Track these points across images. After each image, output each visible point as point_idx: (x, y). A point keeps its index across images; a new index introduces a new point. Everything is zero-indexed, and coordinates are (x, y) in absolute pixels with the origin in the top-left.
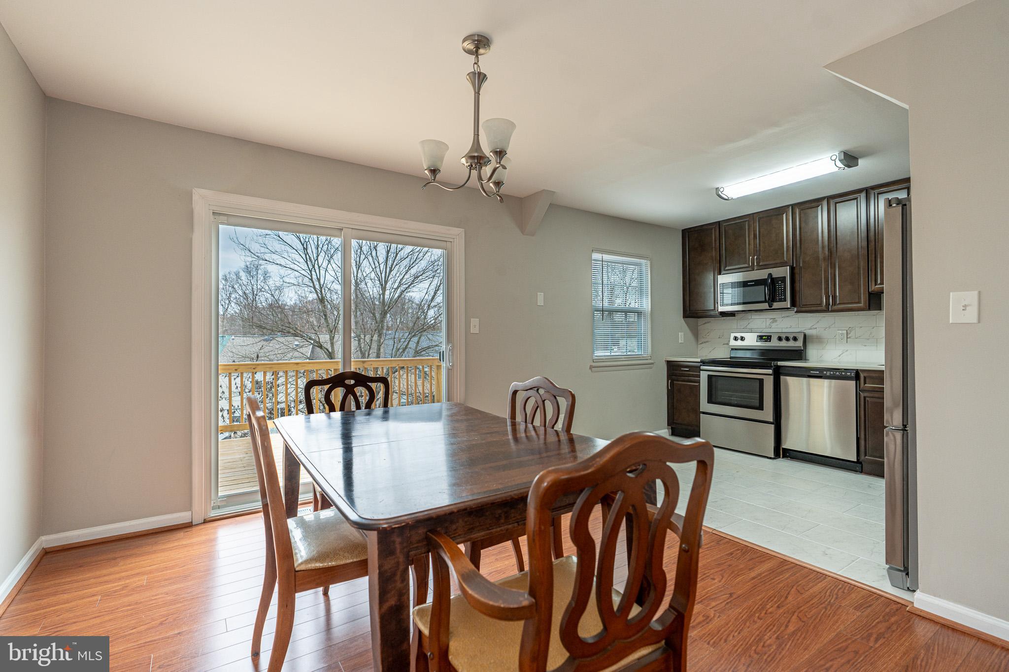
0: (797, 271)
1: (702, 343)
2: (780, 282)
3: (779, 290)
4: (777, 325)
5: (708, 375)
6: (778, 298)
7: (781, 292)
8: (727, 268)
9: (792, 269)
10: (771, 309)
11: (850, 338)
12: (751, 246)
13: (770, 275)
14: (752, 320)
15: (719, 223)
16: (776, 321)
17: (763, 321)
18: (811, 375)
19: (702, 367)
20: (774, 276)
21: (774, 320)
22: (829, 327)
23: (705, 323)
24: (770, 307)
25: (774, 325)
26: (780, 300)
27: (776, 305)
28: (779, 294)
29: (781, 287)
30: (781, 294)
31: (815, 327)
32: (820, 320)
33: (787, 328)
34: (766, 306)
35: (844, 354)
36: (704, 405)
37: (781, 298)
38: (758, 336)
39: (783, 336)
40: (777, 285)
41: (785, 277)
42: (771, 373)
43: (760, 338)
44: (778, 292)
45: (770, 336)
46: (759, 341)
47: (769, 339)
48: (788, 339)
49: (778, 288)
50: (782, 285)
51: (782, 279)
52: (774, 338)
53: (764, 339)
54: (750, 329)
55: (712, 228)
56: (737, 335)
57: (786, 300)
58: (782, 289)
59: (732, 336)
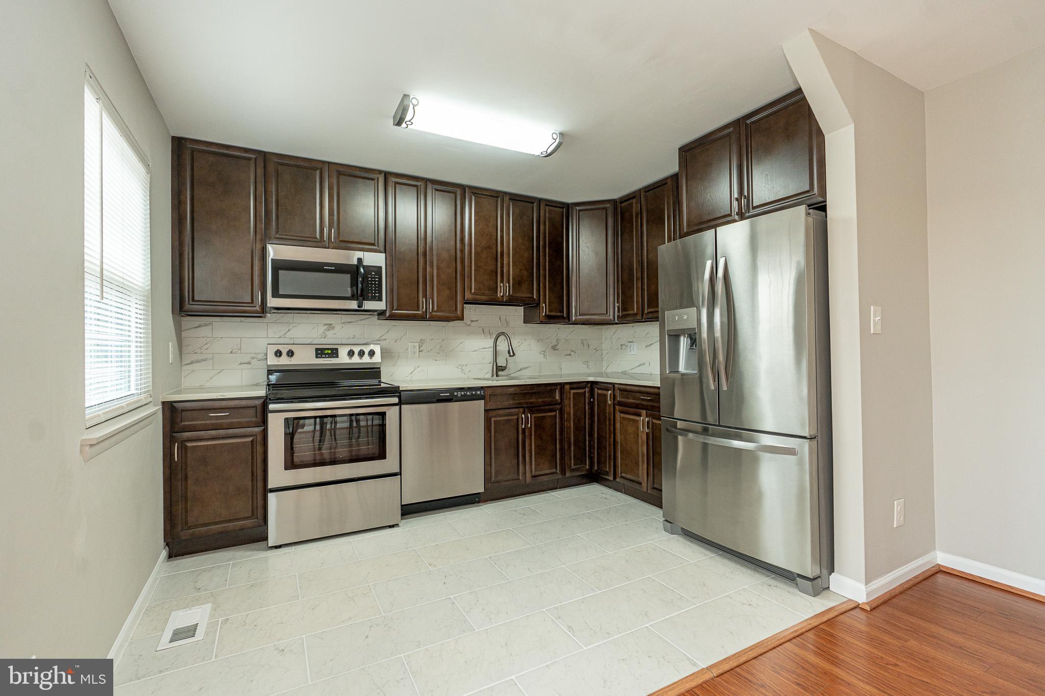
0: (390, 261)
1: (192, 363)
2: (373, 273)
3: (372, 284)
4: (335, 334)
5: (285, 418)
6: (370, 295)
7: (376, 287)
8: (280, 235)
9: (388, 258)
10: (360, 311)
11: (422, 351)
12: (324, 211)
13: (360, 260)
14: (294, 325)
16: (333, 328)
17: (314, 328)
18: (441, 398)
19: (272, 407)
20: (365, 263)
21: (330, 327)
22: (401, 338)
23: (199, 326)
24: (359, 307)
25: (330, 334)
26: (374, 299)
28: (372, 290)
29: (375, 281)
30: (375, 290)
31: (384, 337)
32: (390, 329)
33: (349, 338)
34: (353, 305)
35: (416, 370)
36: (277, 474)
37: (375, 296)
38: (317, 350)
39: (356, 350)
40: (370, 279)
41: (381, 267)
42: (397, 402)
43: (320, 353)
44: (372, 288)
45: (337, 350)
46: (319, 358)
47: (334, 353)
48: (361, 354)
49: (371, 281)
50: (377, 278)
51: (376, 269)
52: (343, 352)
53: (326, 354)
54: (291, 338)
55: (249, 159)
56: (280, 348)
57: (380, 299)
58: (375, 284)
59: (272, 350)
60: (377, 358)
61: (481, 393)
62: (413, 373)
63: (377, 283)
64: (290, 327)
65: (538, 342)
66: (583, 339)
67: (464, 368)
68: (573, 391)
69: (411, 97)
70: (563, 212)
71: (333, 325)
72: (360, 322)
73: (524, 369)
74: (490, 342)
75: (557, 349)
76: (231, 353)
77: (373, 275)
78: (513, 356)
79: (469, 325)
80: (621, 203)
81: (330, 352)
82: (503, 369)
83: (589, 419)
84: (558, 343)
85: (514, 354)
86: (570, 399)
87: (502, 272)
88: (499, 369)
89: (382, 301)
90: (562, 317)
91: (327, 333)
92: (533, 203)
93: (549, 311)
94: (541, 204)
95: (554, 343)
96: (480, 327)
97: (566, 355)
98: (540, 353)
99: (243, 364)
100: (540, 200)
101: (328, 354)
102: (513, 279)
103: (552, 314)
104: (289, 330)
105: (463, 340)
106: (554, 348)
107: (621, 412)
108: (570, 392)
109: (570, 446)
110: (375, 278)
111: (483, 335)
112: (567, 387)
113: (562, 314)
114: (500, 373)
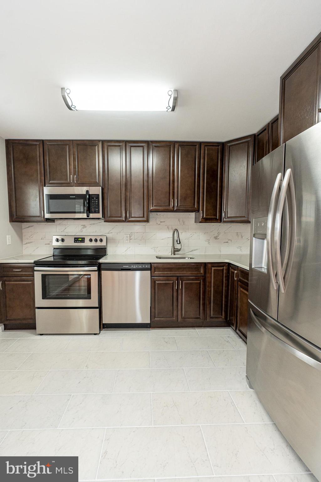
0: (106, 191)
1: (27, 244)
2: (95, 198)
3: (94, 204)
4: (86, 230)
5: (42, 275)
6: (93, 210)
7: (96, 206)
8: (51, 182)
9: (103, 189)
10: (88, 218)
11: (131, 239)
12: (71, 167)
13: (87, 191)
14: (68, 226)
15: (43, 141)
16: (86, 227)
17: (77, 227)
18: (124, 268)
19: (36, 268)
20: (90, 193)
21: (84, 226)
22: (120, 232)
23: (28, 227)
25: (84, 230)
26: (95, 212)
27: (91, 215)
29: (96, 202)
30: (96, 207)
31: (111, 232)
32: (114, 227)
34: (85, 216)
35: (128, 250)
36: (39, 301)
38: (75, 238)
39: (93, 238)
40: (93, 201)
41: (98, 195)
42: (97, 270)
43: (76, 240)
44: (94, 206)
45: (84, 238)
46: (76, 242)
47: (83, 240)
48: (96, 240)
49: (94, 202)
50: (97, 200)
51: (96, 196)
52: (87, 240)
53: (79, 241)
54: (66, 232)
55: (36, 145)
56: (58, 237)
57: (99, 212)
58: (96, 204)
59: (55, 238)
60: (104, 243)
61: (148, 266)
62: (127, 251)
63: (97, 203)
64: (66, 227)
65: (204, 234)
66: (238, 232)
67: (156, 249)
68: (213, 268)
69: (66, 89)
70: (218, 149)
71: (86, 226)
72: (98, 224)
73: (194, 250)
74: (171, 234)
75: (218, 239)
76: (42, 239)
77: (95, 199)
78: (179, 244)
79: (159, 224)
80: (258, 135)
81: (81, 239)
82: (179, 250)
83: (225, 287)
84: (219, 235)
85: (180, 243)
86: (211, 273)
87: (174, 192)
88: (175, 251)
89: (99, 213)
90: (216, 219)
91: (83, 230)
92: (196, 145)
93: (206, 215)
94: (202, 145)
95: (216, 235)
96: (166, 225)
97: (224, 243)
98: (206, 241)
99: (47, 244)
100: (200, 143)
101: (80, 241)
102: (181, 196)
103: (209, 217)
104: (66, 228)
105: (155, 233)
106: (216, 238)
107: (242, 287)
108: (211, 269)
109: (210, 303)
110: (96, 201)
111: (168, 230)
112: (210, 265)
113: (215, 217)
114: (176, 253)
